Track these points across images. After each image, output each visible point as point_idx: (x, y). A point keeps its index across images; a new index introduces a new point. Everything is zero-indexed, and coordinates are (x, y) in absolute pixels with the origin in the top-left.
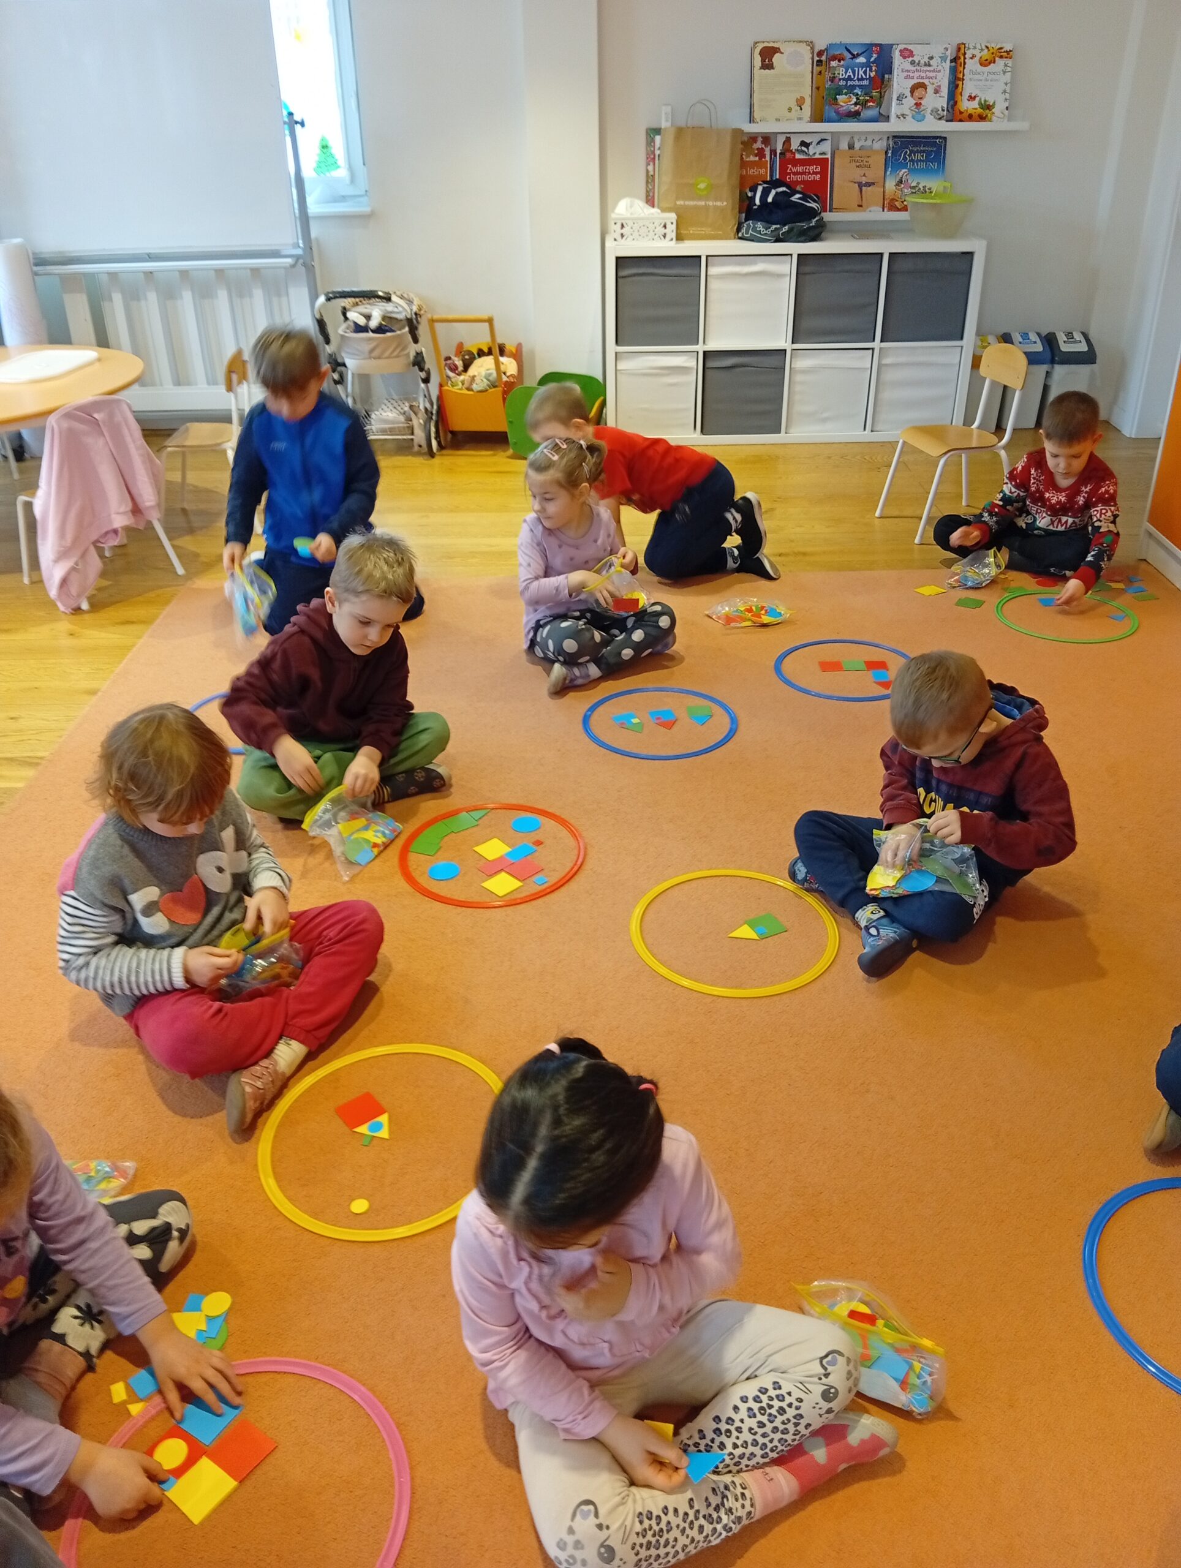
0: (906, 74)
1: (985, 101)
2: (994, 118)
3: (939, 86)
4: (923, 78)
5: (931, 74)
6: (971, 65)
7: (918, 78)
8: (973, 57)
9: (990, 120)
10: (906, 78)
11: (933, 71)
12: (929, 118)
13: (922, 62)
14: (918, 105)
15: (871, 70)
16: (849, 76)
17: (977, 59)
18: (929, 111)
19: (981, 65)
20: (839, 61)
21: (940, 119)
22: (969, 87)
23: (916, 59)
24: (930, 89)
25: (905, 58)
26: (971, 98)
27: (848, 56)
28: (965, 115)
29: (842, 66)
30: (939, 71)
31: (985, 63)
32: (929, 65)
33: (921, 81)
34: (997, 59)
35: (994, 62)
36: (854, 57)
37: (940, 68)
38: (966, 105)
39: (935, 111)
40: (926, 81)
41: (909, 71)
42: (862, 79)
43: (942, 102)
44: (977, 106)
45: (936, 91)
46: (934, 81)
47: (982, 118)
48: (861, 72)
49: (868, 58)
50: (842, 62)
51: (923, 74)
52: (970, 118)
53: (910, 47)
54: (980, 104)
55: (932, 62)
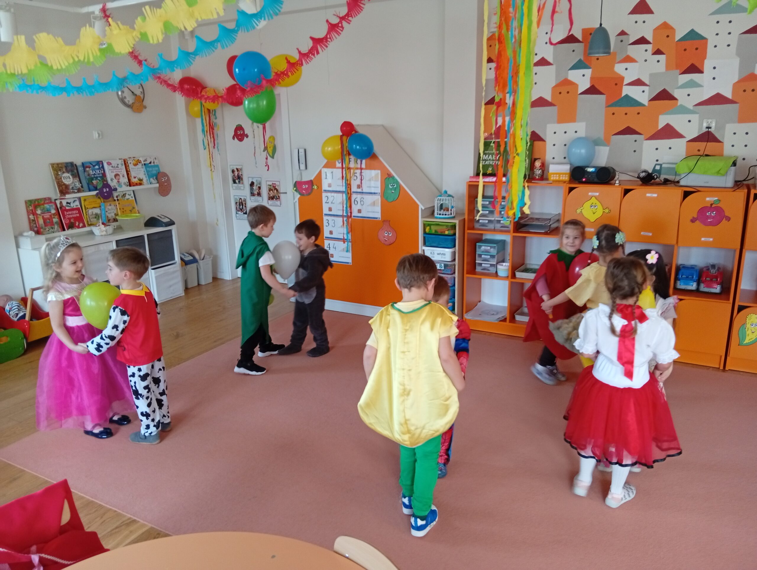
0: (111, 171)
1: (140, 178)
2: (145, 184)
3: (124, 174)
4: (117, 172)
5: (119, 170)
6: (131, 166)
7: (116, 172)
8: (130, 163)
9: (143, 185)
10: (112, 172)
11: (120, 169)
12: (124, 186)
13: (115, 166)
14: (118, 182)
15: (101, 170)
16: (94, 174)
17: (132, 164)
18: (123, 184)
19: (134, 165)
20: (89, 168)
21: (127, 186)
22: (133, 174)
23: (113, 165)
24: (121, 176)
25: (109, 165)
26: (135, 178)
27: (91, 166)
28: (135, 184)
29: (91, 170)
30: (122, 169)
31: (135, 165)
32: (118, 167)
33: (117, 173)
34: (138, 163)
35: (138, 164)
36: (94, 166)
37: (122, 168)
38: (134, 180)
39: (125, 184)
40: (119, 173)
41: (111, 170)
42: (99, 174)
43: (127, 180)
44: (137, 180)
45: (123, 176)
46: (121, 173)
47: (140, 184)
48: (98, 172)
49: (99, 166)
50: (90, 169)
51: (117, 171)
52: (136, 184)
53: (110, 161)
54: (138, 179)
55: (119, 166)
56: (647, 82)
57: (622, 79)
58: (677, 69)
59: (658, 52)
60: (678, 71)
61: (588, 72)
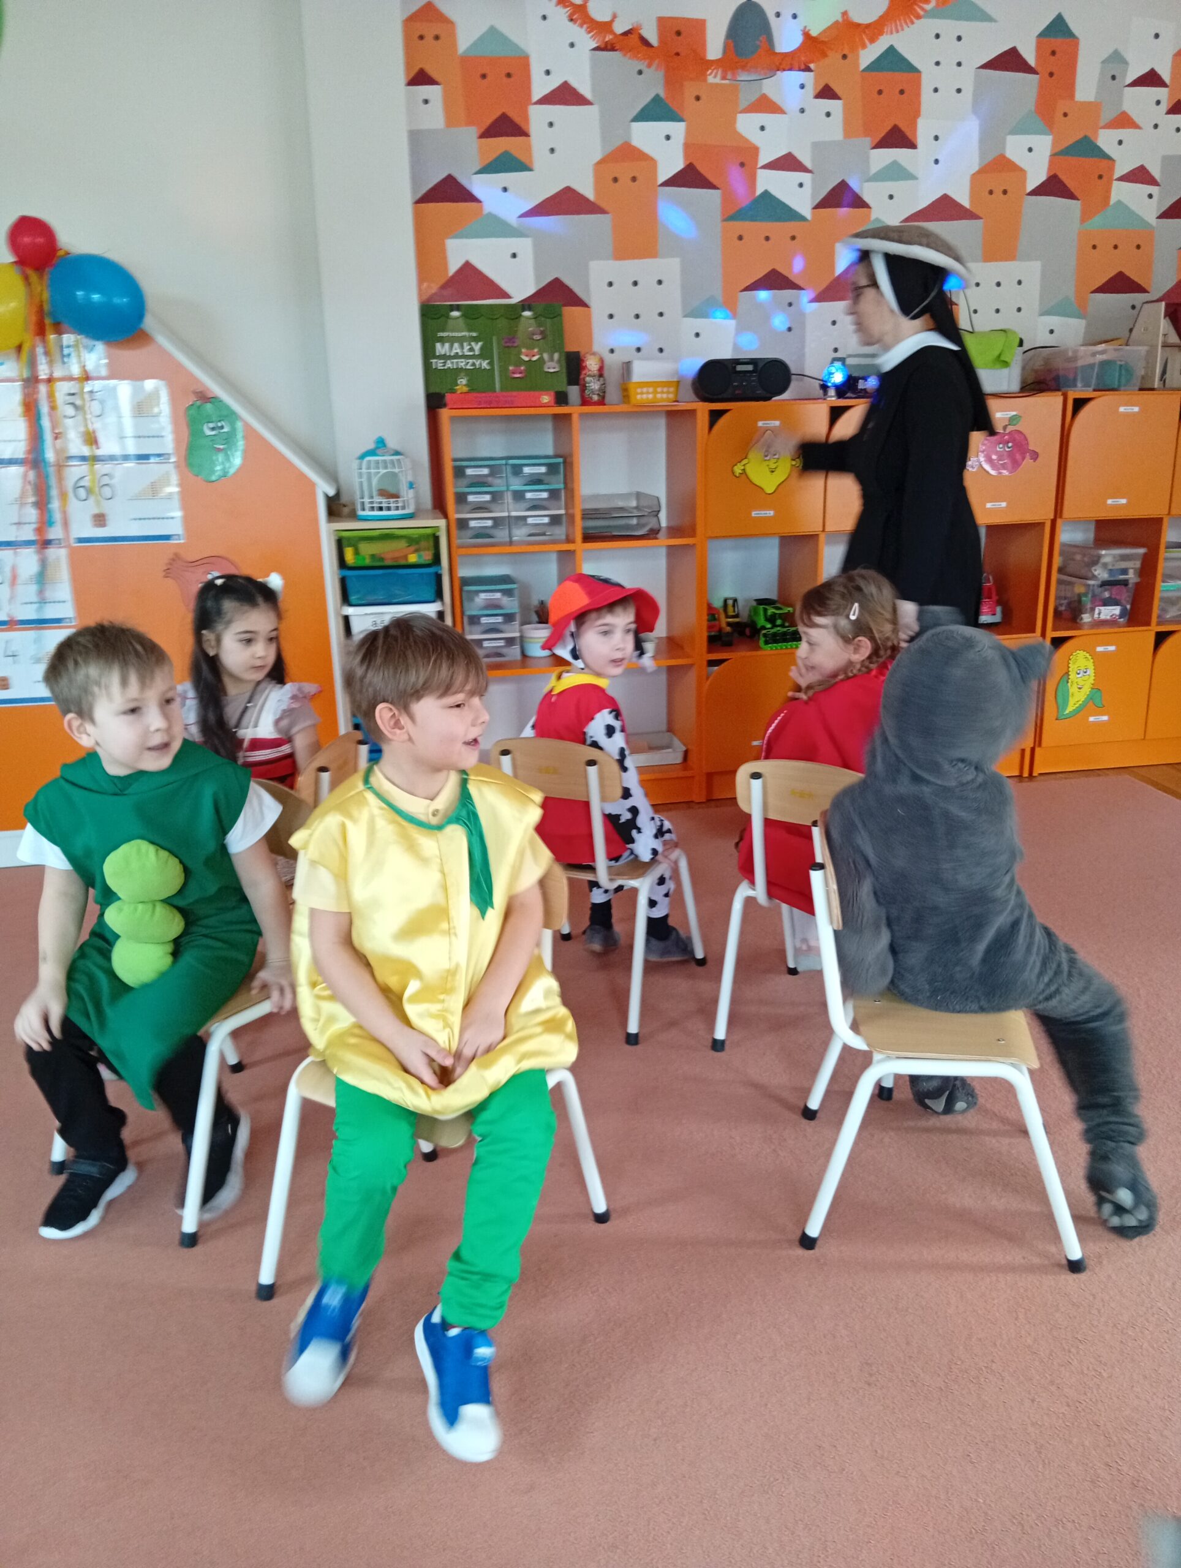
56: (808, 163)
57: (755, 151)
58: (866, 136)
59: (826, 93)
60: (867, 141)
61: (678, 129)
